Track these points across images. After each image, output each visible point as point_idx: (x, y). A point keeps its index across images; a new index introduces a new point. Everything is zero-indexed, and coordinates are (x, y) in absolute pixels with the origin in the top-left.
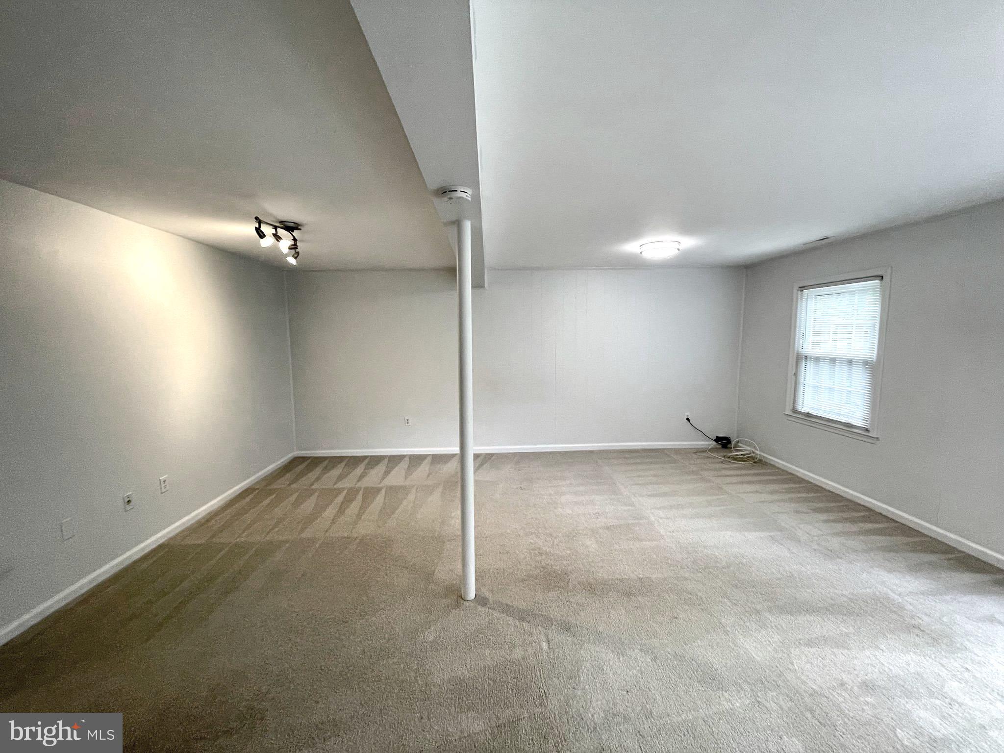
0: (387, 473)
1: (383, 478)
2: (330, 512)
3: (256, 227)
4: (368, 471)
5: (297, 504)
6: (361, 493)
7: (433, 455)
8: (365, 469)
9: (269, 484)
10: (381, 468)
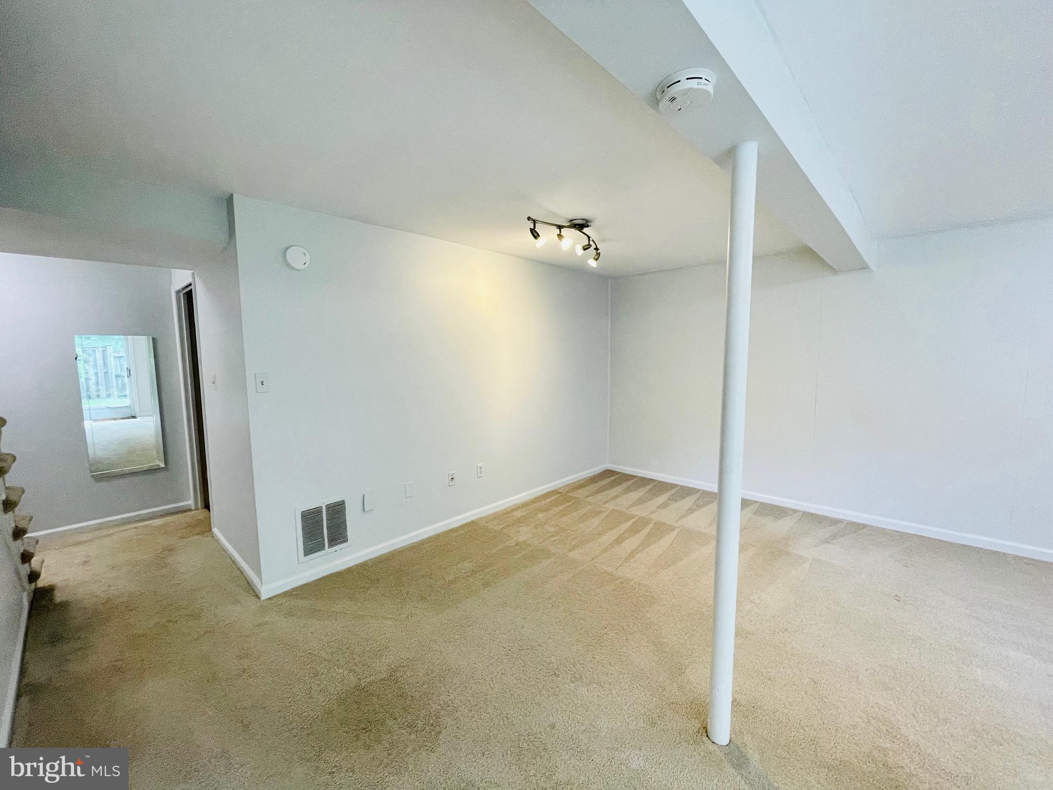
0: (691, 511)
1: (684, 516)
2: (608, 538)
3: (531, 229)
4: (671, 503)
5: (584, 518)
6: (651, 526)
7: (762, 503)
8: (669, 499)
9: (570, 491)
10: (688, 502)
